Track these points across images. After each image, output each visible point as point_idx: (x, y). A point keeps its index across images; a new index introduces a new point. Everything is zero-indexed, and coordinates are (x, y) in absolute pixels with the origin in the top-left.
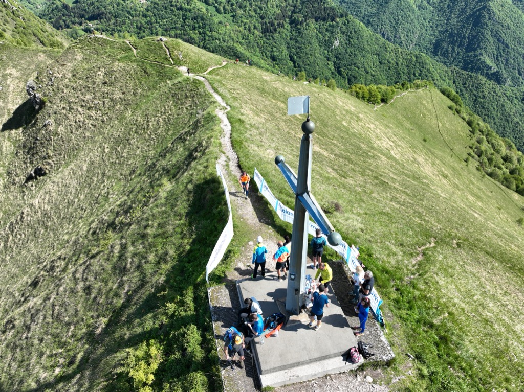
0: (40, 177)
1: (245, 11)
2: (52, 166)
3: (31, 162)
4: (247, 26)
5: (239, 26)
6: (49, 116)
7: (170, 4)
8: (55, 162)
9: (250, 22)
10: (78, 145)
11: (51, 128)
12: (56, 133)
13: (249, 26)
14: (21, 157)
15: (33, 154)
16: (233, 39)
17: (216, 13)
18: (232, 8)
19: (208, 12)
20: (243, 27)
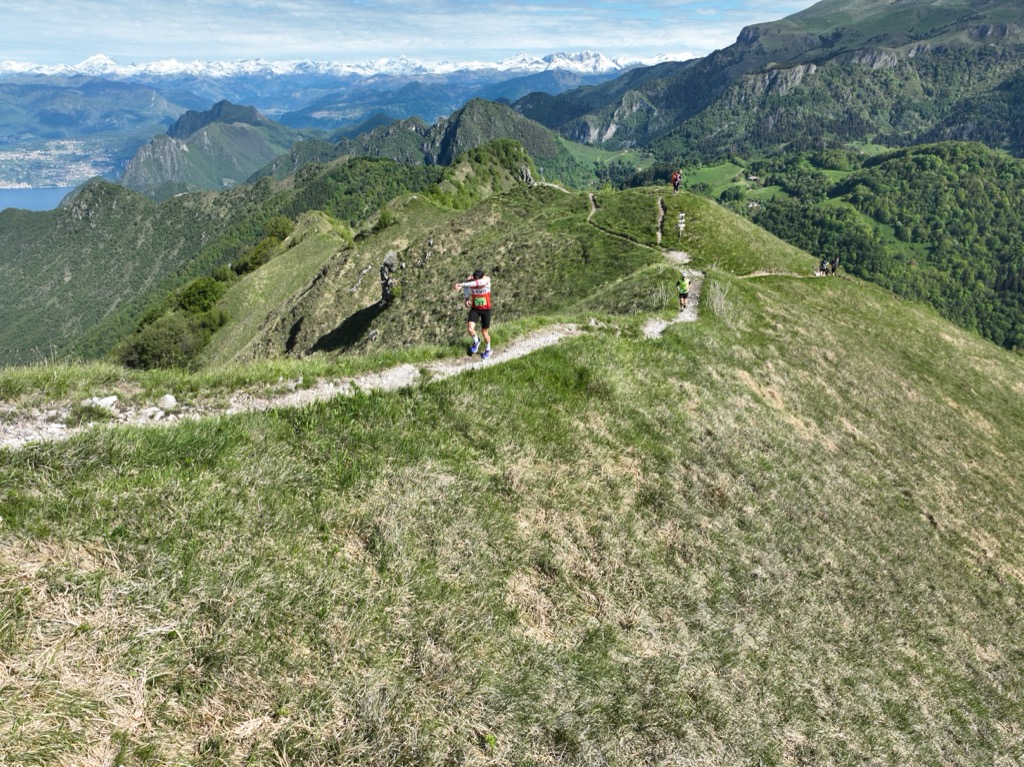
1: (963, 241)
4: (960, 271)
5: (939, 269)
6: (384, 324)
7: (802, 213)
9: (970, 264)
11: (369, 347)
13: (965, 273)
16: (919, 293)
17: (895, 239)
18: (934, 234)
19: (876, 235)
20: (949, 272)
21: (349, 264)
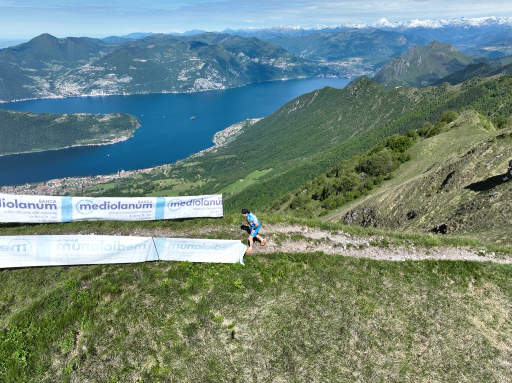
0: (440, 233)
2: (455, 229)
3: (449, 220)
6: (503, 190)
8: (461, 228)
10: (493, 225)
11: (491, 200)
12: (490, 207)
14: (452, 212)
15: (458, 213)
21: (489, 150)
